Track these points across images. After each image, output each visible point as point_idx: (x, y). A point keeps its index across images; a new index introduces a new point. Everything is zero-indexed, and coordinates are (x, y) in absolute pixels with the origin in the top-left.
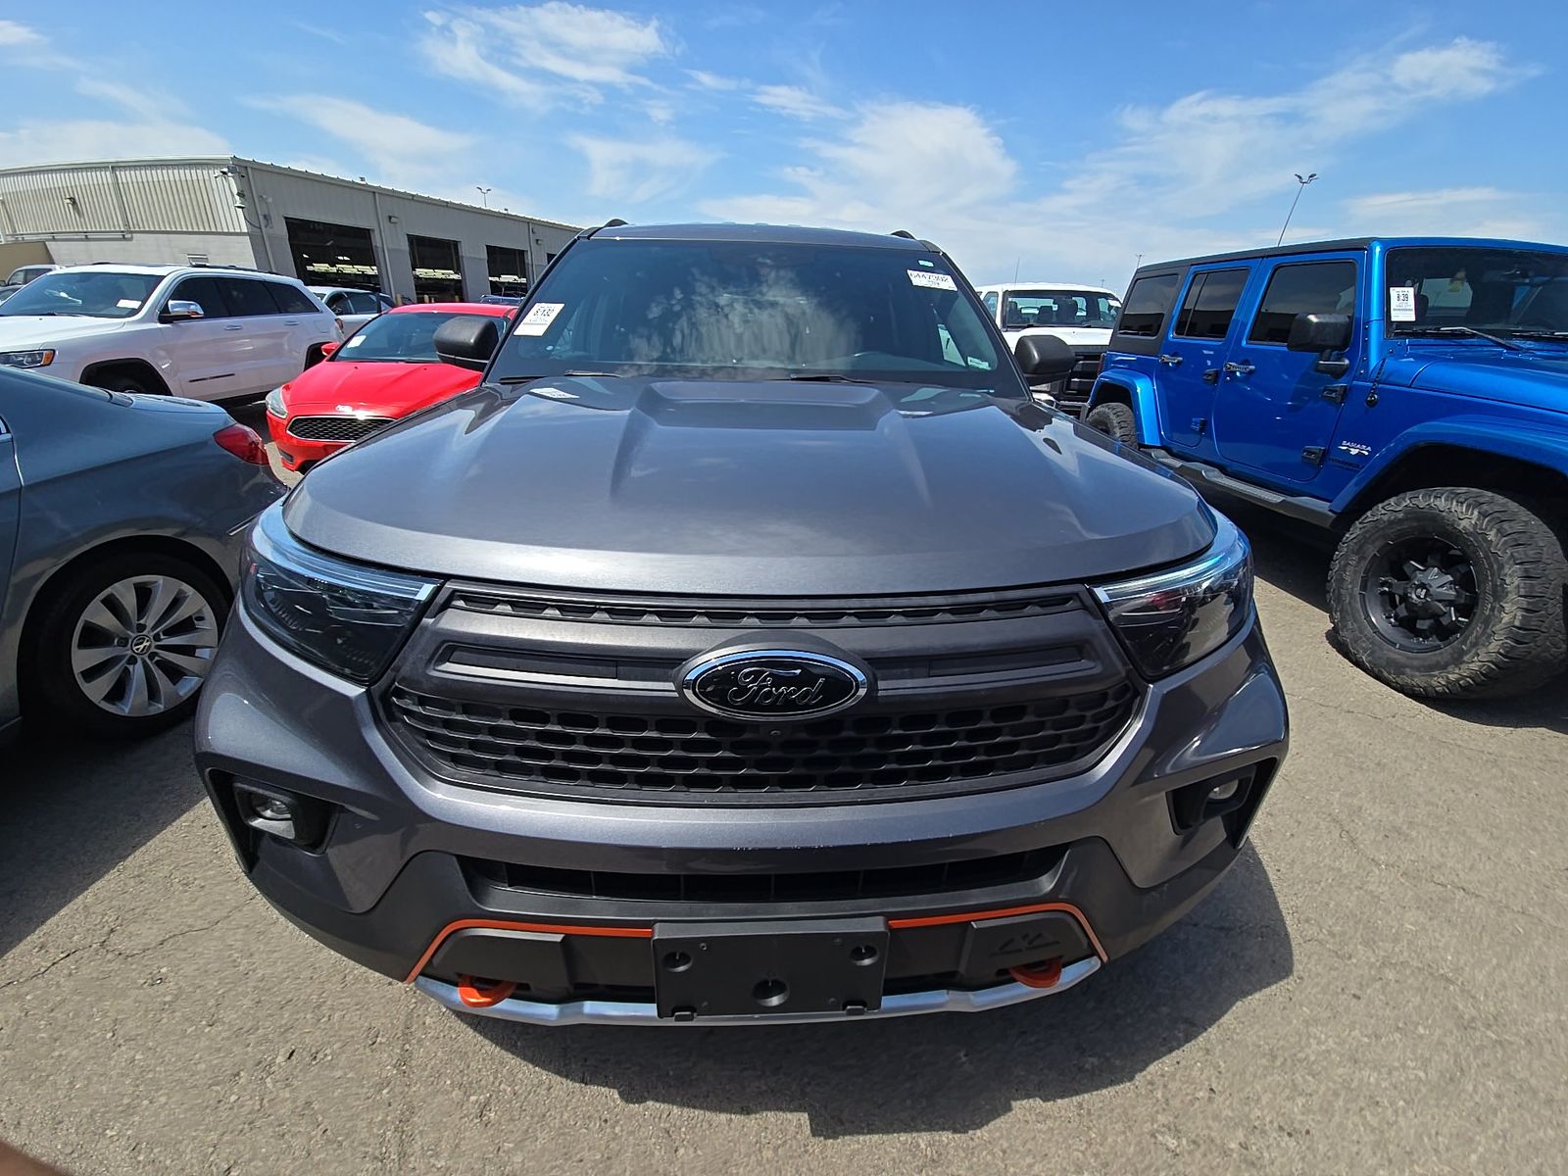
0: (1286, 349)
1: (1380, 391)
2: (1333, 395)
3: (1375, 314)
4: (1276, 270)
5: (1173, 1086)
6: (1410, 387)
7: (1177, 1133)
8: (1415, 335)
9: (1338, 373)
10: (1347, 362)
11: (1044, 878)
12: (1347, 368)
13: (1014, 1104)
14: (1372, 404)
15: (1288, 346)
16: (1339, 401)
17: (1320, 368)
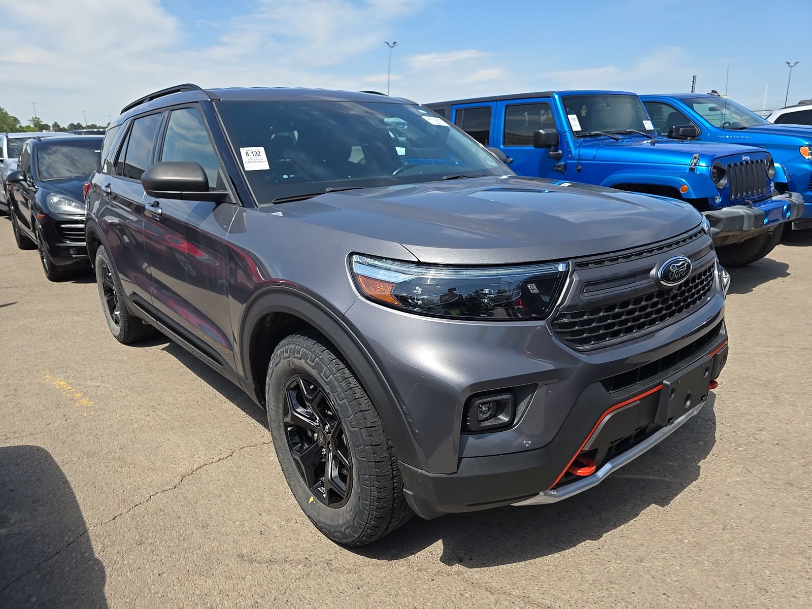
0: (533, 148)
1: (580, 164)
2: (560, 169)
3: (567, 129)
4: (506, 107)
5: (726, 436)
6: (594, 160)
7: (740, 446)
8: (583, 136)
9: (559, 158)
10: (560, 152)
11: (721, 331)
12: (562, 155)
13: (700, 464)
14: (579, 170)
15: (534, 146)
16: (563, 171)
17: (551, 156)
